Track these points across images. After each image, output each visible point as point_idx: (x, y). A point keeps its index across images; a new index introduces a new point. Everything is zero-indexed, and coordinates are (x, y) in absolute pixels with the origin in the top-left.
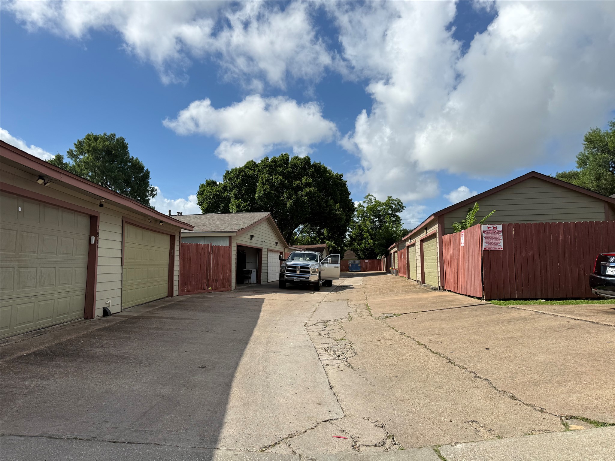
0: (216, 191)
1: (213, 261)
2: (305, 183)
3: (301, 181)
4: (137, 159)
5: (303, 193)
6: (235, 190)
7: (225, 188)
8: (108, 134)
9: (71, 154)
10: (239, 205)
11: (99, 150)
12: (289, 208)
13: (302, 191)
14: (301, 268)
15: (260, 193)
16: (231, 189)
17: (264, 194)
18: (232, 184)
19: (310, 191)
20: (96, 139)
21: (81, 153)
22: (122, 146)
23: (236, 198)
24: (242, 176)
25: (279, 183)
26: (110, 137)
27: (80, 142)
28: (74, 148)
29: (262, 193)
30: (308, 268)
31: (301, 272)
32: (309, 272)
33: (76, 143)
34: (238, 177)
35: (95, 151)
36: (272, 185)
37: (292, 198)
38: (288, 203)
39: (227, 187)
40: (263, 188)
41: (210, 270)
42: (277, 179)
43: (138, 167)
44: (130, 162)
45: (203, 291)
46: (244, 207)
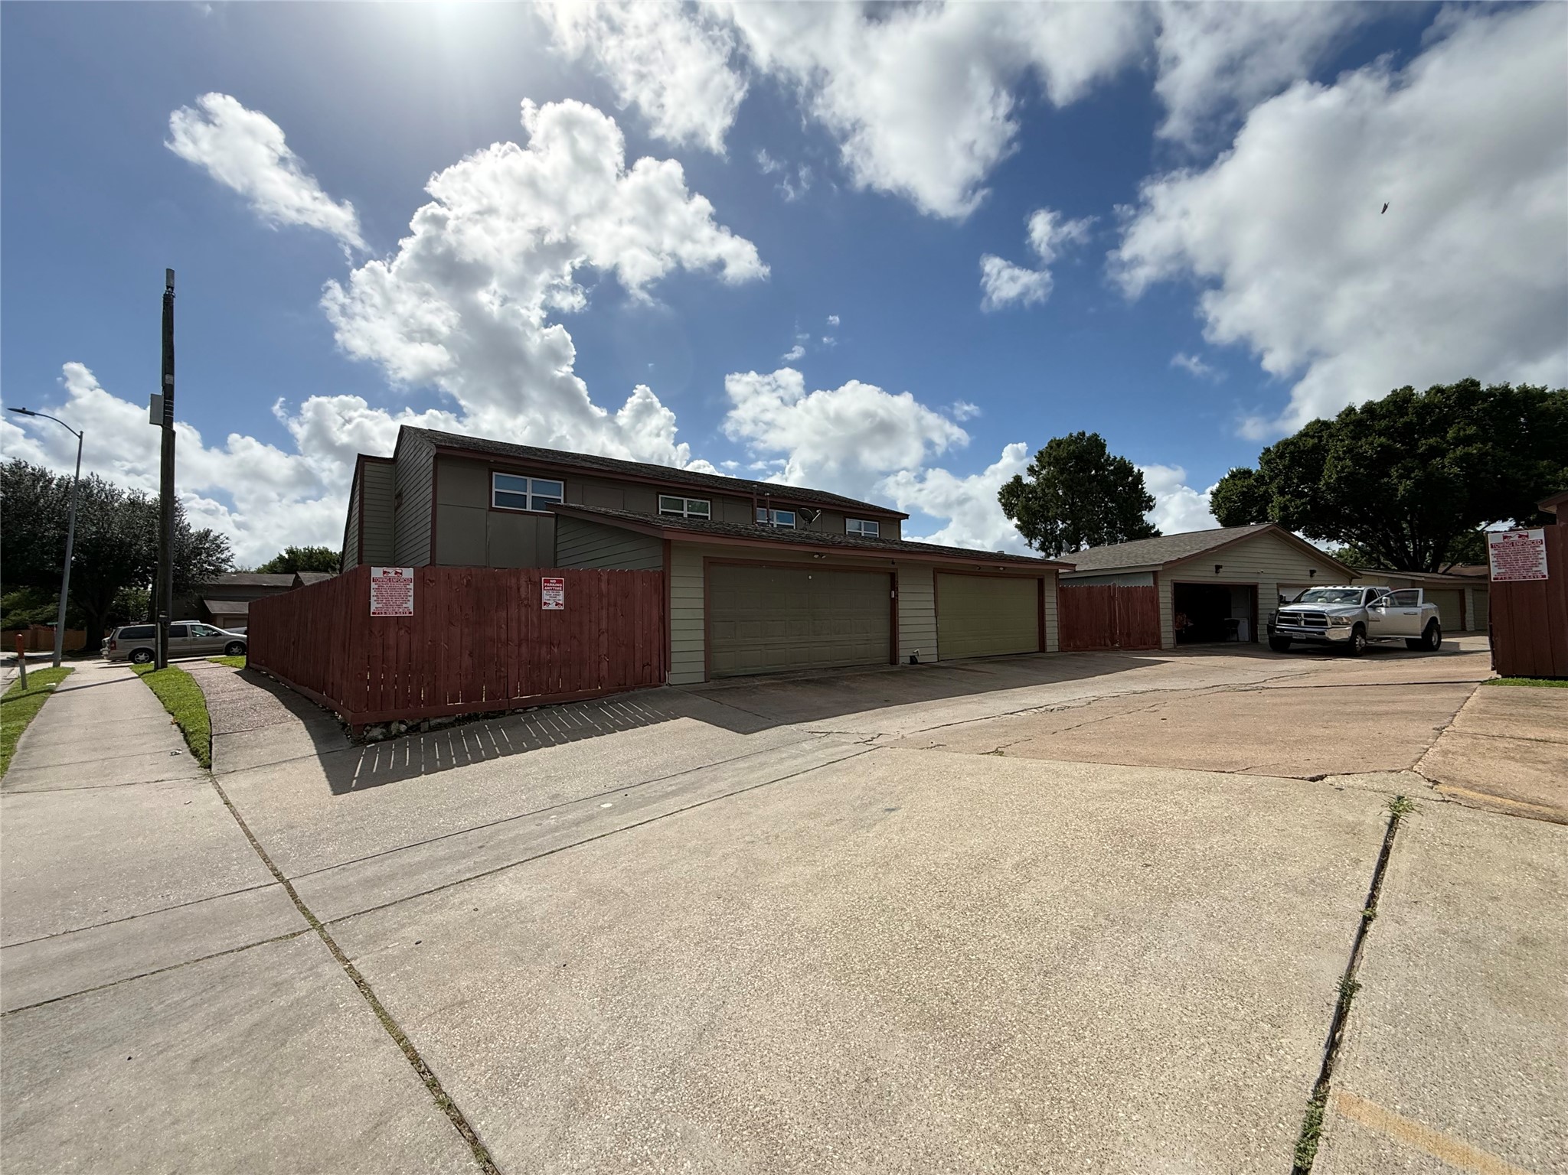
0: (1243, 486)
1: (1120, 608)
2: (1454, 438)
3: (1443, 438)
4: (1122, 459)
5: (1446, 462)
6: (1279, 481)
7: (1260, 479)
8: (1075, 434)
9: (1031, 470)
10: (1286, 506)
11: (1062, 459)
12: (1403, 496)
13: (1443, 457)
14: (1306, 615)
15: (1330, 477)
16: (1272, 479)
17: (1339, 479)
18: (1272, 471)
19: (1468, 455)
20: (1059, 443)
21: (1044, 467)
22: (1096, 445)
23: (1282, 493)
24: (1290, 453)
25: (1377, 451)
26: (1078, 438)
27: (1041, 453)
28: (1035, 463)
29: (1335, 476)
30: (1324, 617)
31: (1307, 623)
32: (1325, 623)
33: (1037, 455)
34: (1282, 456)
35: (1057, 461)
36: (1358, 458)
37: (1413, 475)
38: (1401, 488)
39: (1263, 477)
40: (1336, 467)
41: (1115, 620)
42: (1372, 443)
43: (1124, 469)
44: (1111, 465)
45: (1103, 647)
46: (1297, 508)
